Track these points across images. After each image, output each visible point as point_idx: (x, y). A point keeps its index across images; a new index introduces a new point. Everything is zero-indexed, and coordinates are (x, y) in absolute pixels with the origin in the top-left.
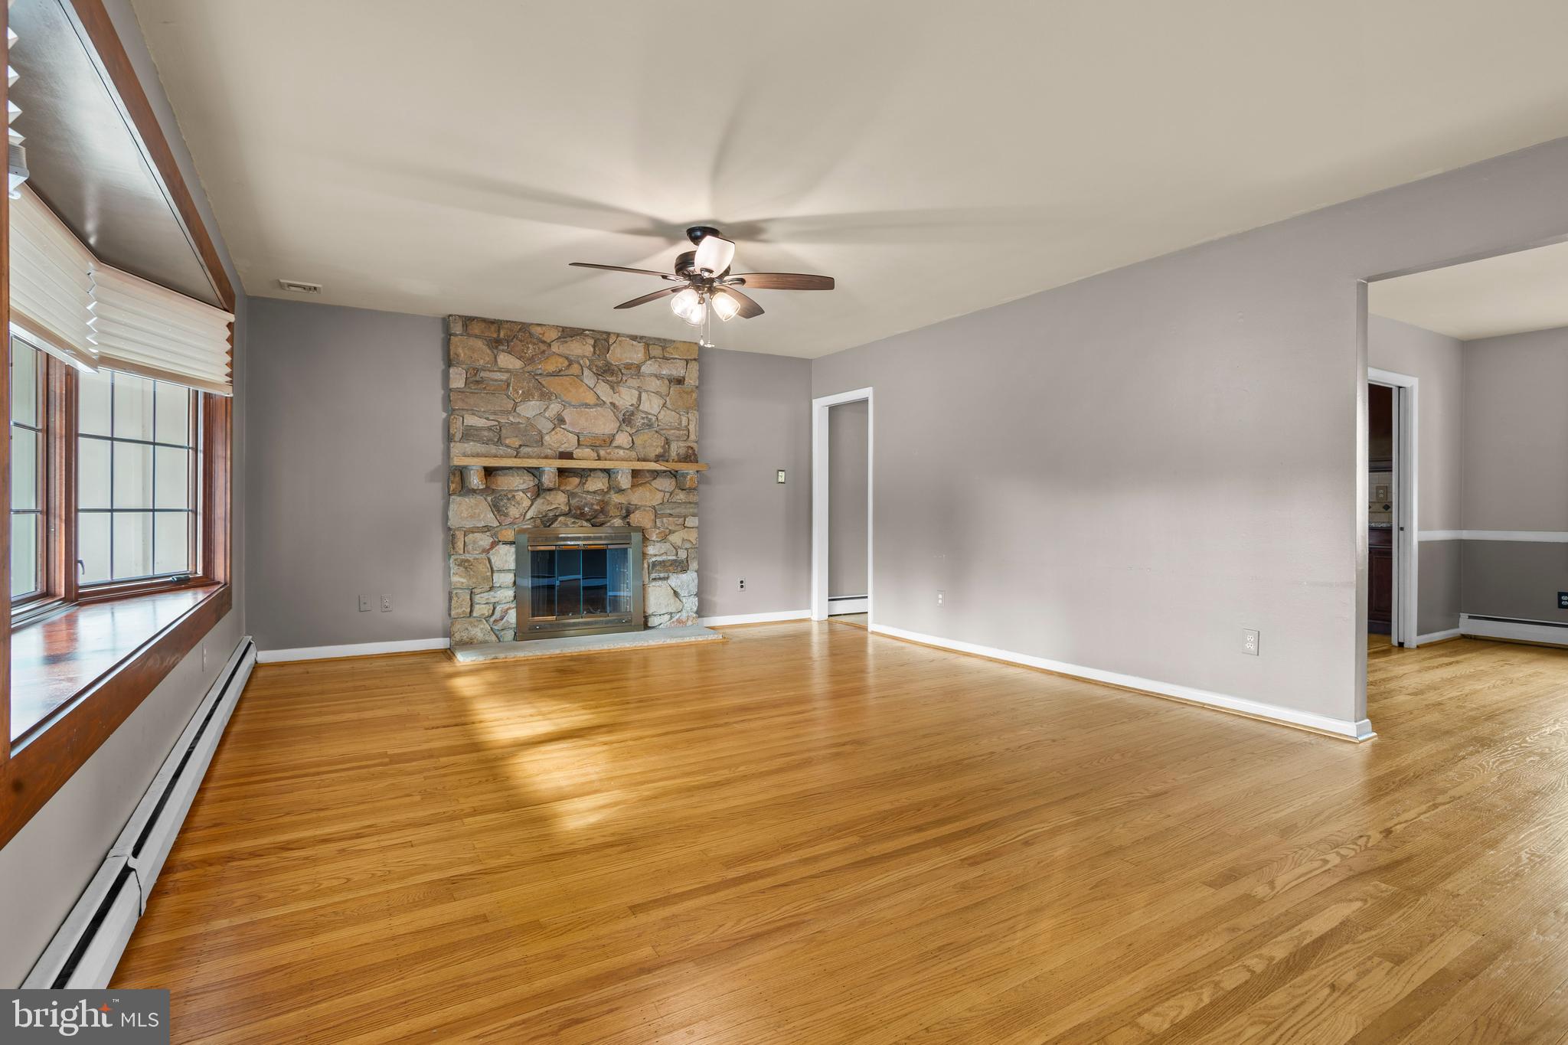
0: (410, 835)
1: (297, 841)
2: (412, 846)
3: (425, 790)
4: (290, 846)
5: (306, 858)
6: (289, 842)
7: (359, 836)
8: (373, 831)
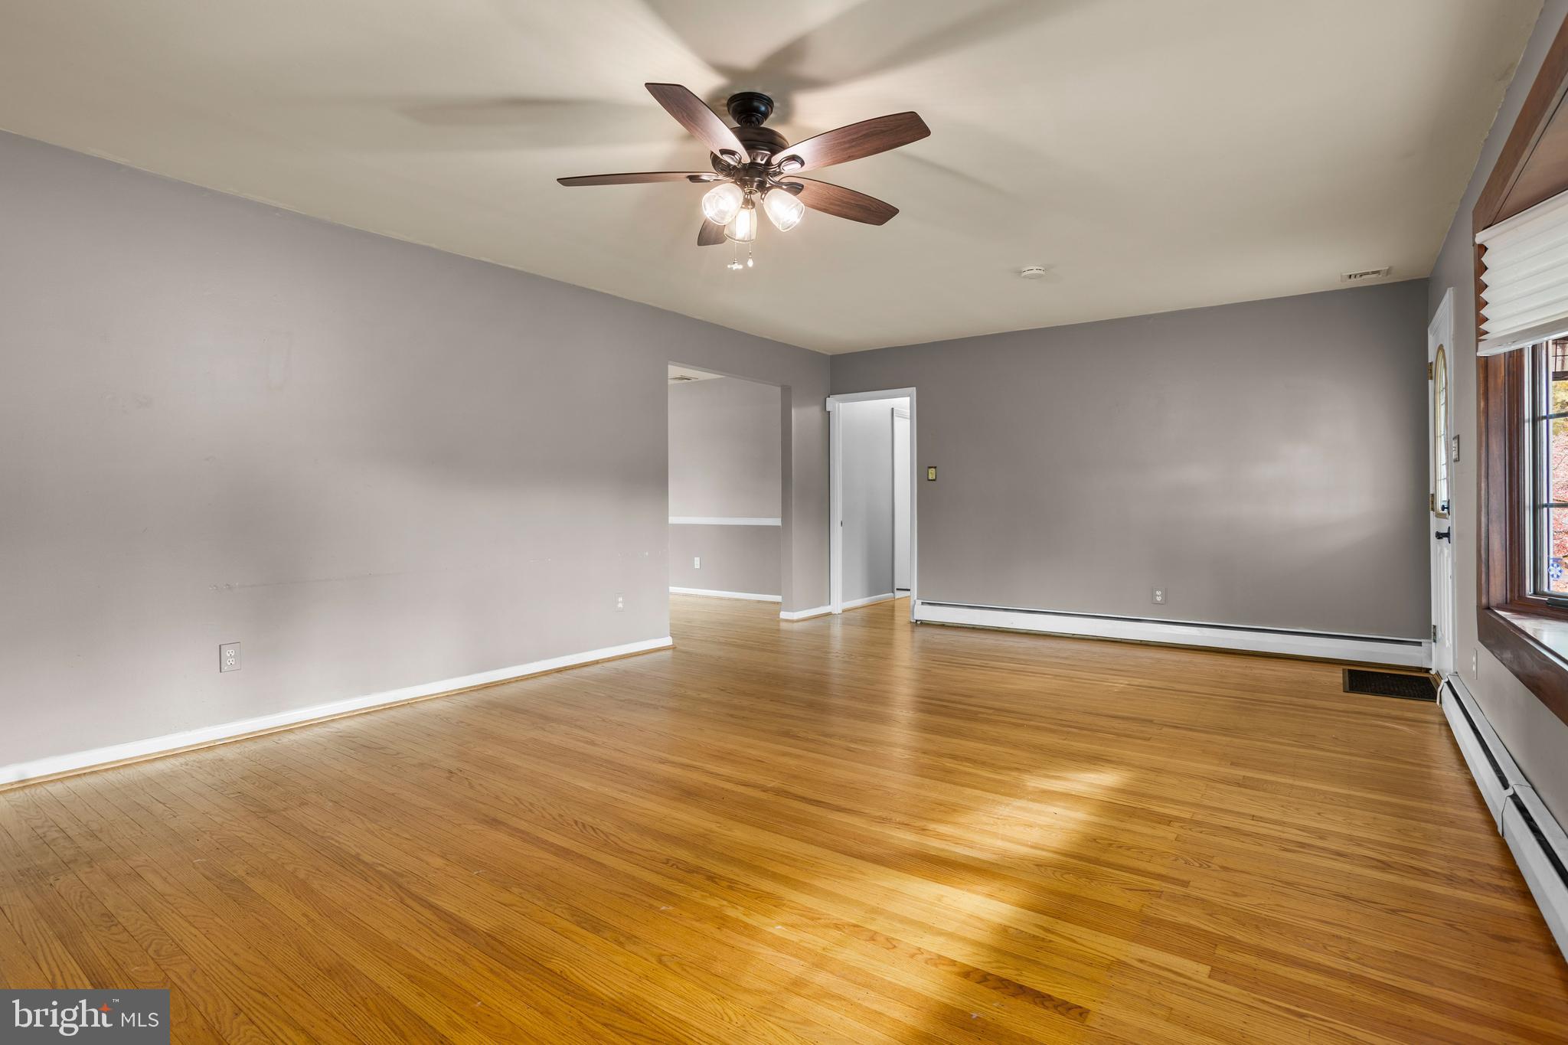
0: (1249, 826)
1: (1373, 867)
2: (1253, 816)
3: (1201, 866)
4: (1379, 864)
5: (1359, 845)
6: (1383, 870)
7: (1302, 845)
8: (1285, 845)
